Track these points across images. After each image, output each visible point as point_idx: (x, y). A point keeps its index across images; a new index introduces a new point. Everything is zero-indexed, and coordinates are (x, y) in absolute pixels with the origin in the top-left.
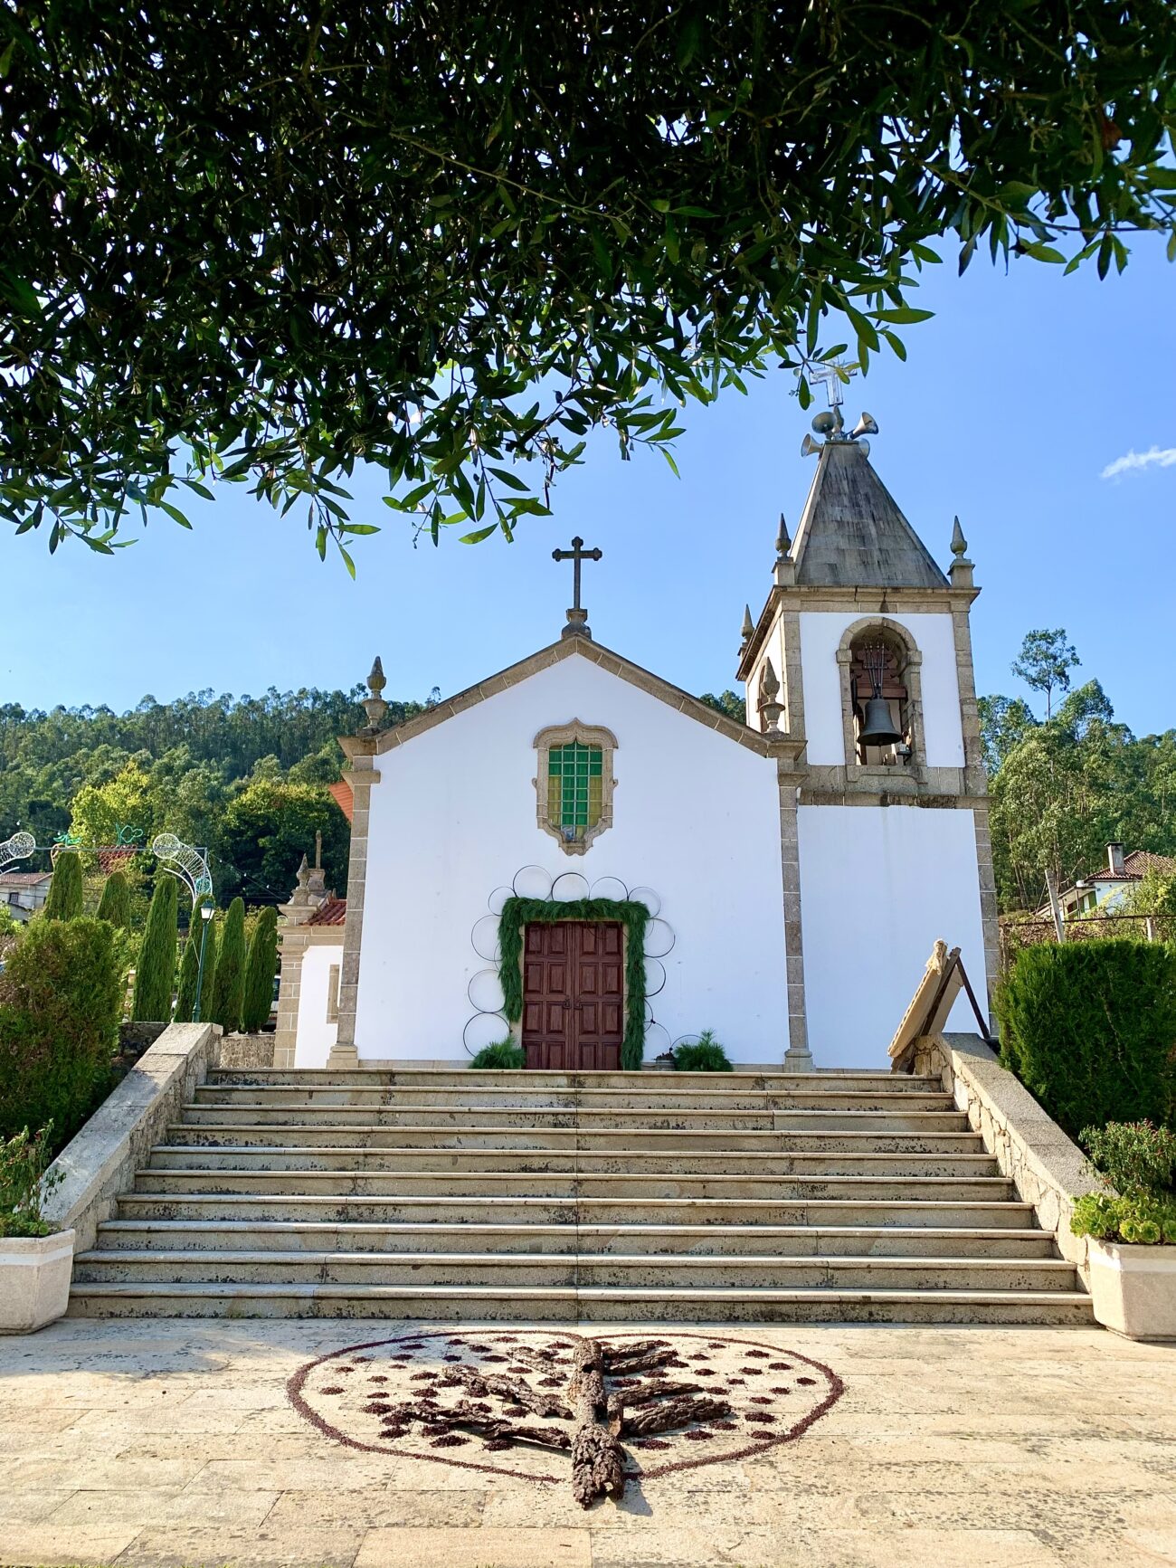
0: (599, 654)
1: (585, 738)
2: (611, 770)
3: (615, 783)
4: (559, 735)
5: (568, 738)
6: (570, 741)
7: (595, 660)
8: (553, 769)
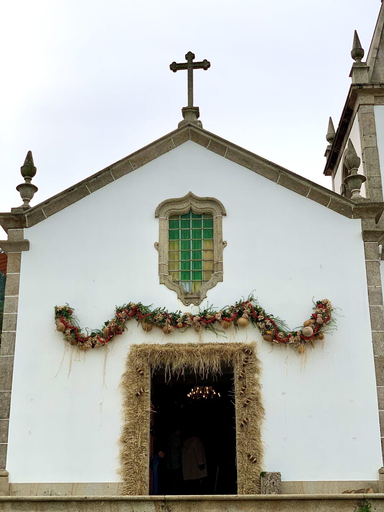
0: (208, 140)
1: (198, 207)
2: (221, 234)
3: (224, 244)
4: (177, 207)
5: (184, 208)
6: (186, 210)
7: (205, 145)
8: (172, 235)
